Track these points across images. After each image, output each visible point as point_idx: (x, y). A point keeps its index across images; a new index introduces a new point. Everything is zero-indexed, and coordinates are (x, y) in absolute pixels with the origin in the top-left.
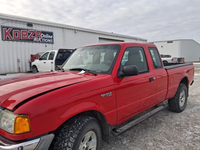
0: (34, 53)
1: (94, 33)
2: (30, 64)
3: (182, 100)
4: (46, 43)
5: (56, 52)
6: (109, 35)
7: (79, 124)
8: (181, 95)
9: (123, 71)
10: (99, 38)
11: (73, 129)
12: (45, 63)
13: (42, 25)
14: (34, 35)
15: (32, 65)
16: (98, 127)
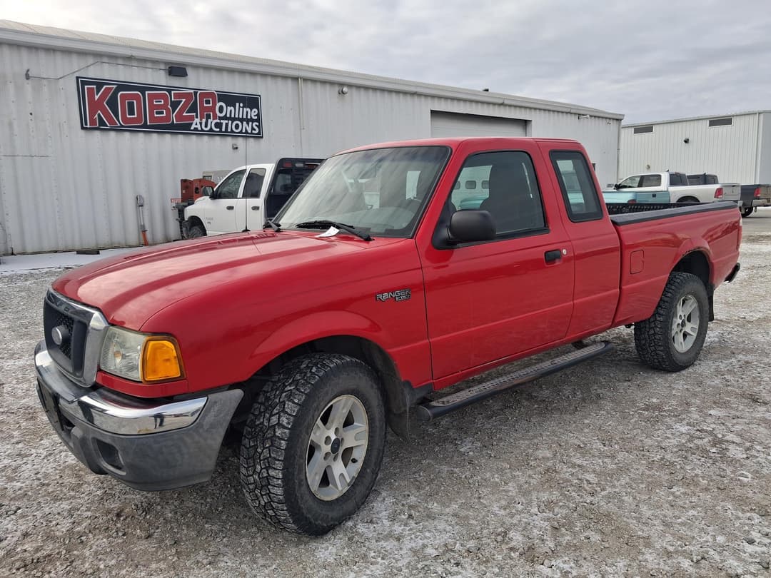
0: (194, 176)
1: (413, 94)
2: (181, 212)
3: (688, 328)
4: (233, 135)
5: (270, 169)
6: (471, 101)
7: (314, 370)
8: (681, 312)
9: (451, 228)
10: (433, 112)
11: (296, 382)
12: (230, 208)
13: (220, 70)
14: (193, 109)
15: (186, 219)
16: (372, 387)
